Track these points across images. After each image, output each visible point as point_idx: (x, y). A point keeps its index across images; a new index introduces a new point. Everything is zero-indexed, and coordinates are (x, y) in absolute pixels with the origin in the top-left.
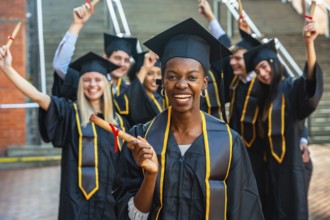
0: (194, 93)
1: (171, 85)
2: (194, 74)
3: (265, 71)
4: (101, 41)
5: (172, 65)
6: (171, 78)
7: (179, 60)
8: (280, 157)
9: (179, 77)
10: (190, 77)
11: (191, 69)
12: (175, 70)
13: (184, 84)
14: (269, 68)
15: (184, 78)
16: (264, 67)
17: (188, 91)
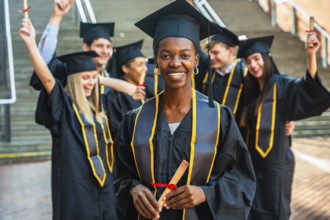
0: (187, 71)
1: (165, 64)
2: (187, 53)
3: (257, 63)
4: (77, 38)
5: (165, 44)
6: (164, 57)
7: (172, 39)
8: (265, 152)
9: (172, 56)
10: (183, 56)
11: (184, 48)
12: (169, 48)
13: (178, 62)
14: (261, 62)
15: (177, 57)
16: (257, 59)
17: (182, 69)
